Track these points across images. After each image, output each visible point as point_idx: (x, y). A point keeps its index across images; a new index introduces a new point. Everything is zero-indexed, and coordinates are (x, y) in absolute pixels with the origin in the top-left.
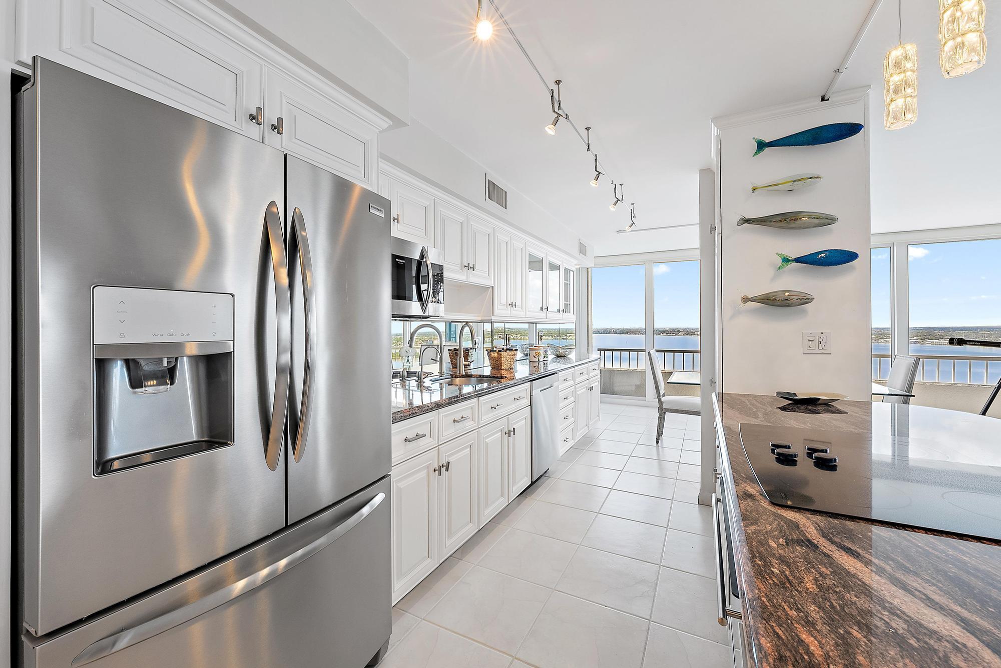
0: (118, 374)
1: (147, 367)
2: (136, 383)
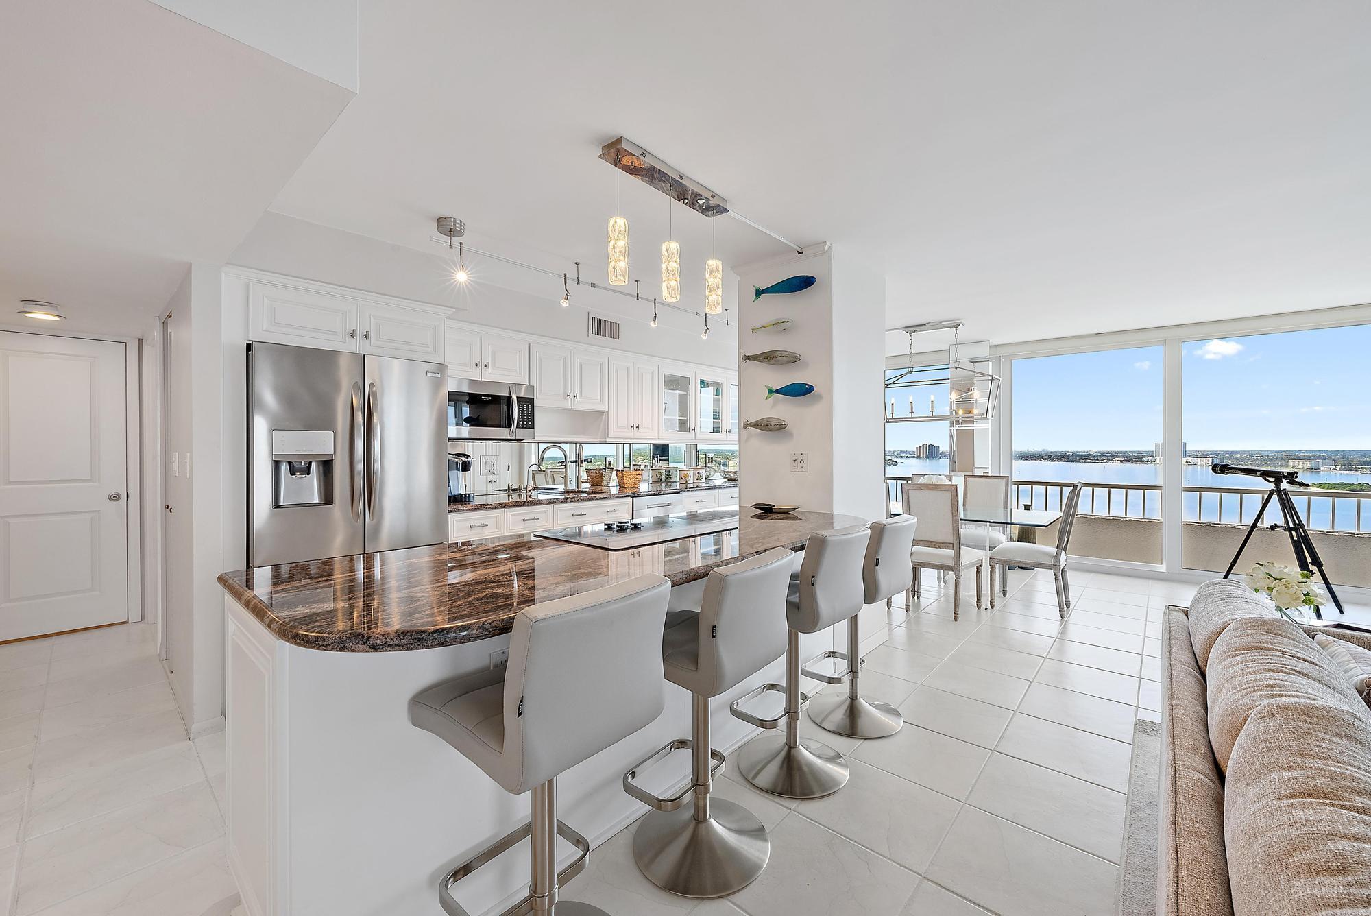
0: (284, 468)
1: (297, 466)
2: (292, 473)
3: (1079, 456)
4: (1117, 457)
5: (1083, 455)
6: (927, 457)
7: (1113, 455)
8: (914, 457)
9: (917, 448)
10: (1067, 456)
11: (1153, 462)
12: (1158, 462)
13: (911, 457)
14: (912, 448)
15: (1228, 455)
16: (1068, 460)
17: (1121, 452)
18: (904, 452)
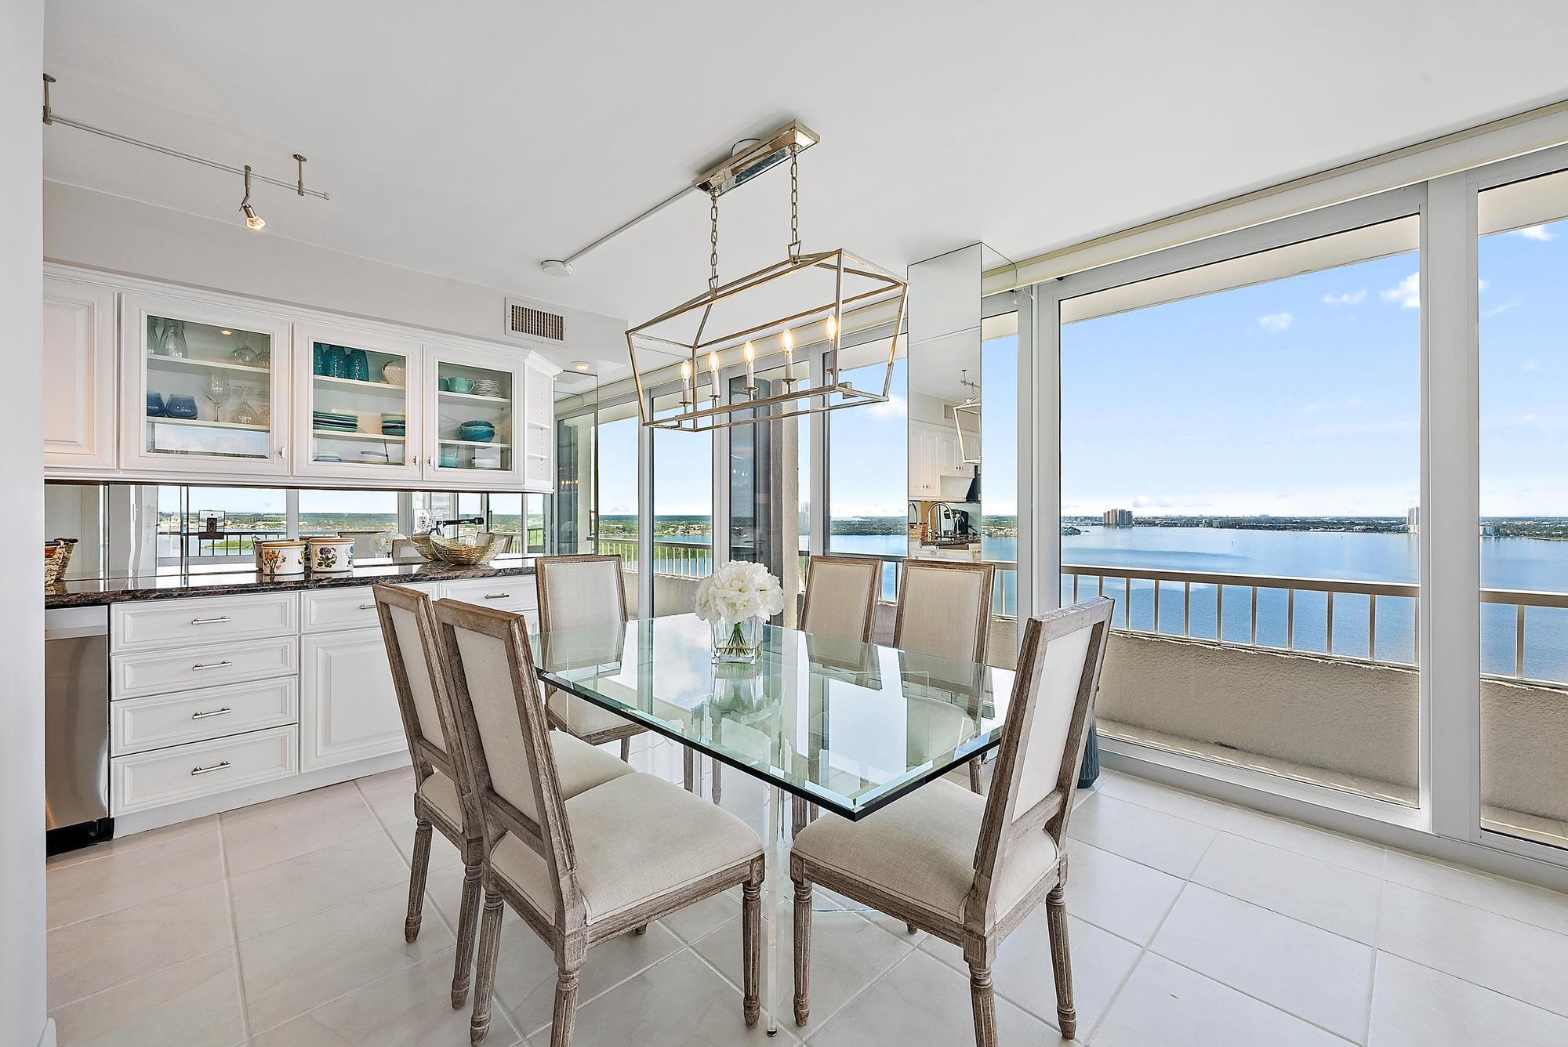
3: (1308, 523)
4: (1358, 524)
5: (1313, 523)
6: (1117, 525)
7: (1353, 523)
8: (1101, 524)
9: (1105, 514)
10: (1294, 523)
11: (1405, 531)
12: (1412, 531)
13: (1098, 524)
14: (1099, 513)
15: (1505, 523)
16: (1294, 528)
17: (1363, 519)
18: (1089, 518)
